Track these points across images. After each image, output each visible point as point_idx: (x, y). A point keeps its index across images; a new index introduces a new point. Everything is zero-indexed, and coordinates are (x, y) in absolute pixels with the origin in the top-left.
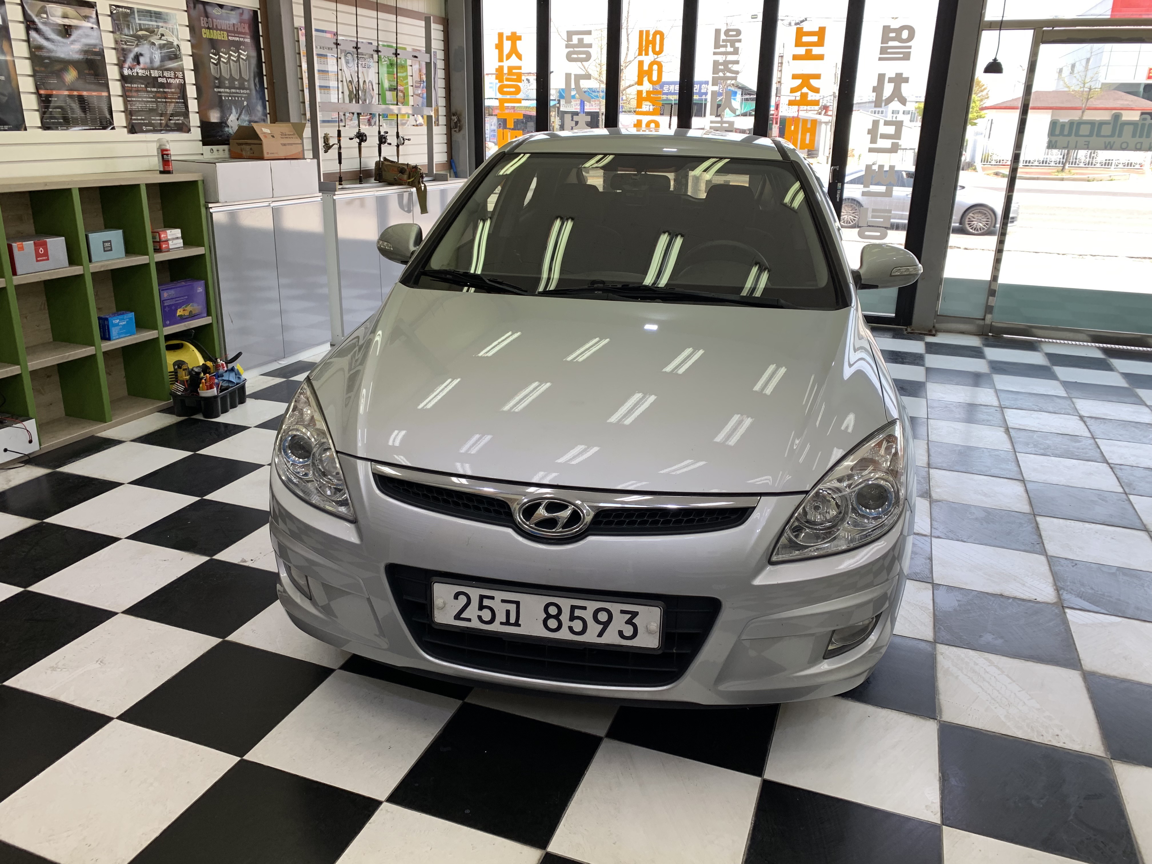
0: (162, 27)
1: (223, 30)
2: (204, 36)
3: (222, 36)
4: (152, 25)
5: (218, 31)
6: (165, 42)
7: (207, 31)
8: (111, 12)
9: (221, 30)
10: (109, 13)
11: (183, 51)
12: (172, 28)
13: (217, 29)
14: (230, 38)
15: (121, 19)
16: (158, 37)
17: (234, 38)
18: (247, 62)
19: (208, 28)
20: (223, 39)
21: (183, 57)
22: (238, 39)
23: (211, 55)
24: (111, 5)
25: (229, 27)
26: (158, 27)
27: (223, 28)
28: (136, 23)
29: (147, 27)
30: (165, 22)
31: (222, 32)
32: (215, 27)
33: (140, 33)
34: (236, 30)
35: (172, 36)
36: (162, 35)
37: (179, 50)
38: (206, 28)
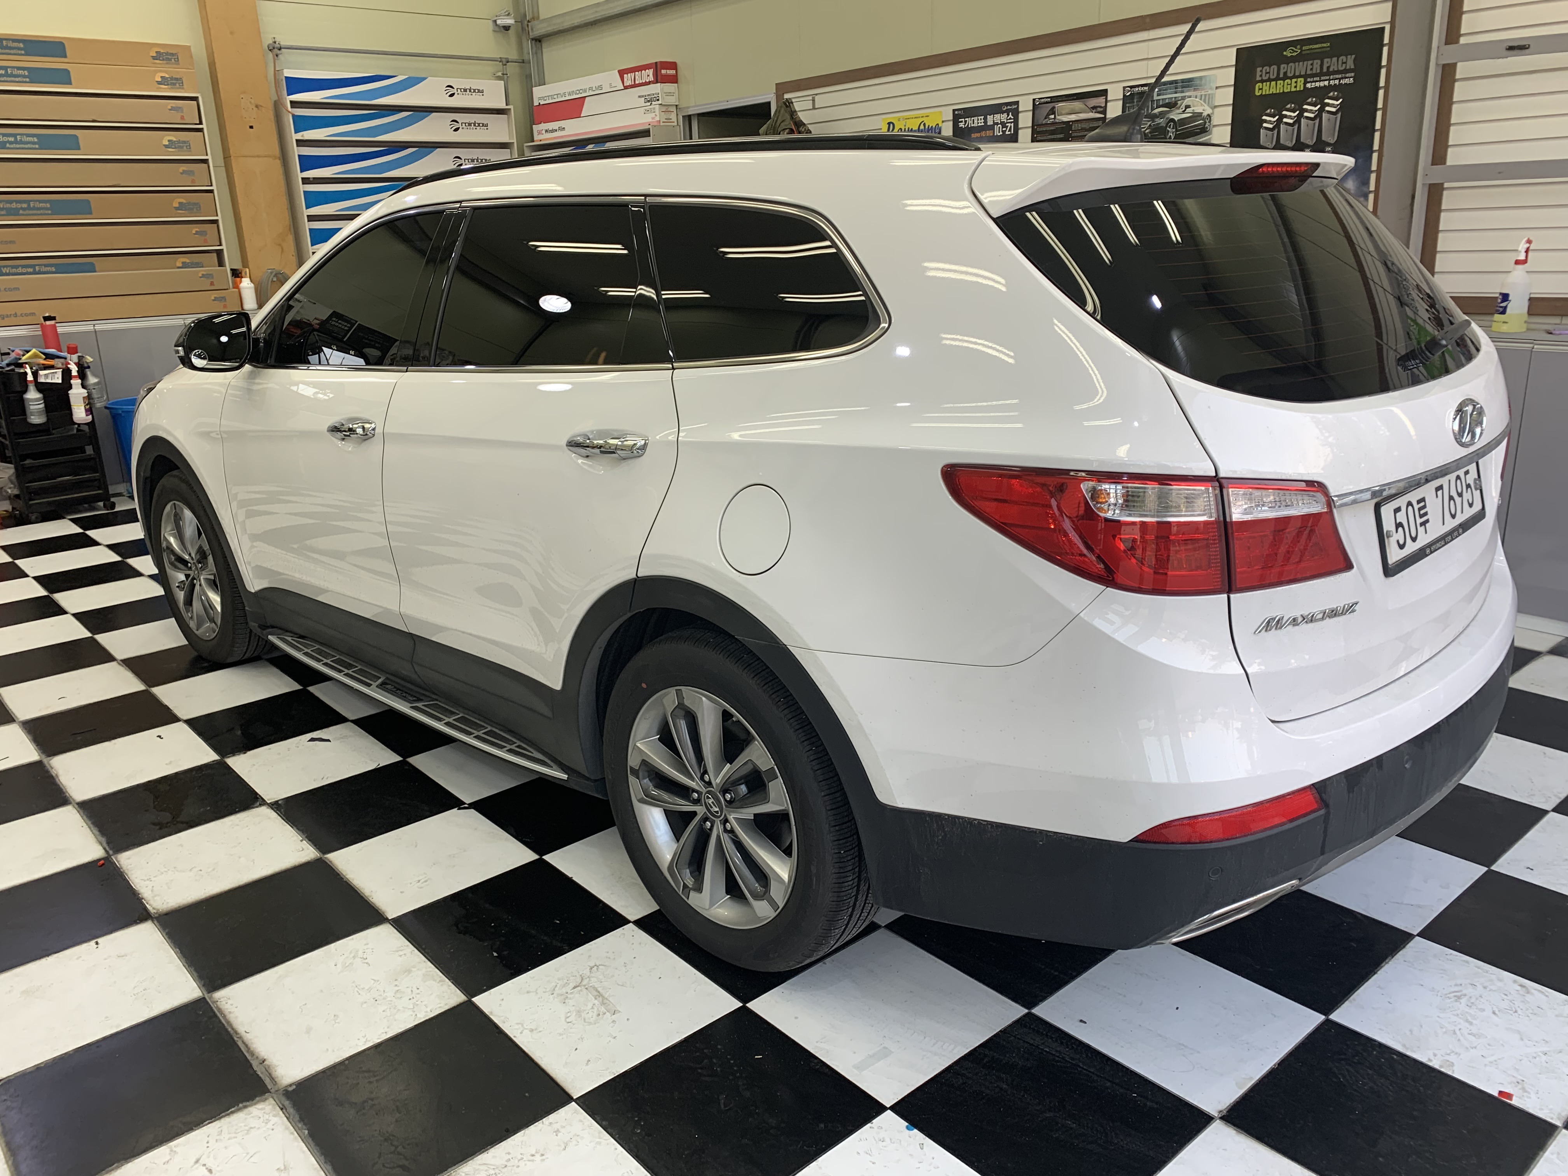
0: (1190, 97)
1: (1300, 76)
2: (1257, 93)
3: (1294, 85)
4: (1175, 98)
5: (1288, 81)
6: (1191, 115)
7: (1266, 86)
8: (1124, 96)
9: (1294, 77)
10: (1122, 97)
11: (1215, 121)
12: (1205, 95)
13: (1286, 77)
14: (1309, 85)
15: (1135, 100)
16: (1181, 111)
17: (1317, 84)
18: (1339, 115)
19: (1270, 80)
20: (1293, 89)
21: (1215, 130)
22: (1326, 83)
23: (1264, 118)
24: (1124, 88)
25: (1311, 69)
26: (1183, 98)
27: (1297, 74)
28: (1153, 101)
29: (1167, 101)
30: (1195, 90)
31: (1294, 80)
32: (1281, 76)
33: (1156, 111)
34: (1325, 70)
35: (1202, 105)
36: (1187, 107)
37: (1210, 122)
38: (1262, 81)
